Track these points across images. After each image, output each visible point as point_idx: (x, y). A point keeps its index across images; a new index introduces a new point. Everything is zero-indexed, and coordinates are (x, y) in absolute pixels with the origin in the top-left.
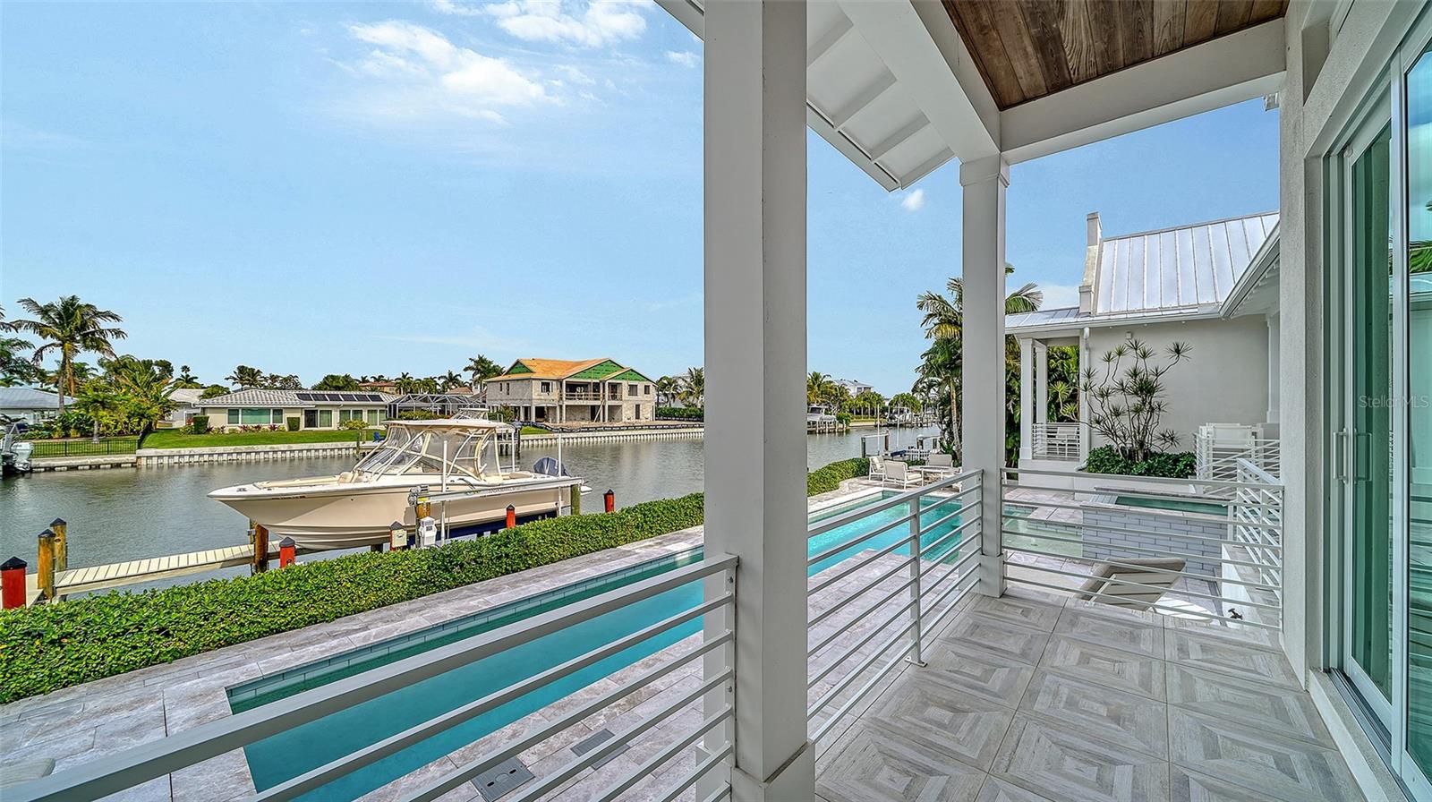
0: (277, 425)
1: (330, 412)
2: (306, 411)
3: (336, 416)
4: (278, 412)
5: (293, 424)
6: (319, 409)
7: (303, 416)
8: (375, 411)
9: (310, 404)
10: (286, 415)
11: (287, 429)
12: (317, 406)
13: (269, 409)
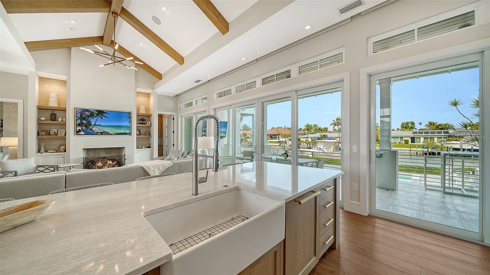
0: (401, 142)
1: (420, 138)
2: (411, 138)
3: (422, 139)
4: (402, 138)
5: (407, 142)
6: (416, 137)
7: (410, 139)
8: (441, 138)
9: (412, 135)
10: (404, 139)
11: (404, 143)
12: (414, 136)
13: (399, 137)
